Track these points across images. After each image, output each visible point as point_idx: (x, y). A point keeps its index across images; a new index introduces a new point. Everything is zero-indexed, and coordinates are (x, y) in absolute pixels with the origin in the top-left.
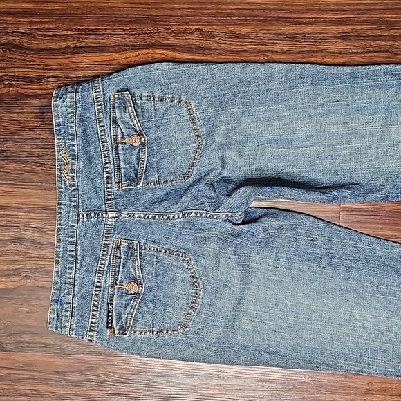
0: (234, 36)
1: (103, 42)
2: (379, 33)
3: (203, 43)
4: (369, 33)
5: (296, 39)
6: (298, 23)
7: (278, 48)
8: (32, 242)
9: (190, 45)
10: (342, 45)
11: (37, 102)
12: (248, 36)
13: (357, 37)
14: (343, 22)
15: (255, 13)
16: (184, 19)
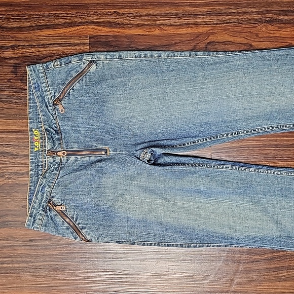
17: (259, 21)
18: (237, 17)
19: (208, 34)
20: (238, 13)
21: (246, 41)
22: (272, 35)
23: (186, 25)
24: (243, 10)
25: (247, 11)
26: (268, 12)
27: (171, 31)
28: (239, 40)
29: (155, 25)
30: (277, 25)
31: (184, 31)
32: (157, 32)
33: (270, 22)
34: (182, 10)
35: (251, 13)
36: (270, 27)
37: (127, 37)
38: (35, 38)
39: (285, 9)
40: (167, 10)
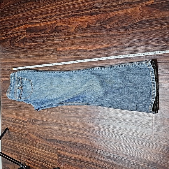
0: (37, 19)
1: (19, 24)
2: (62, 13)
3: (33, 22)
4: (60, 14)
5: (47, 17)
6: (48, 14)
7: (45, 20)
8: (10, 70)
9: (31, 22)
10: (55, 17)
11: (10, 39)
12: (40, 18)
13: (58, 15)
14: (55, 12)
15: (41, 13)
16: (30, 17)
17: (70, 16)
18: (64, 15)
19: (56, 23)
20: (64, 14)
21: (66, 25)
22: (74, 21)
23: (50, 21)
24: (65, 12)
25: (67, 12)
26: (73, 12)
27: (46, 23)
28: (64, 25)
29: (42, 22)
30: (76, 17)
31: (49, 23)
32: (42, 24)
33: (74, 16)
34: (49, 15)
35: (68, 13)
36: (73, 18)
37: (35, 27)
38: (14, 31)
39: (78, 10)
40: (45, 16)
